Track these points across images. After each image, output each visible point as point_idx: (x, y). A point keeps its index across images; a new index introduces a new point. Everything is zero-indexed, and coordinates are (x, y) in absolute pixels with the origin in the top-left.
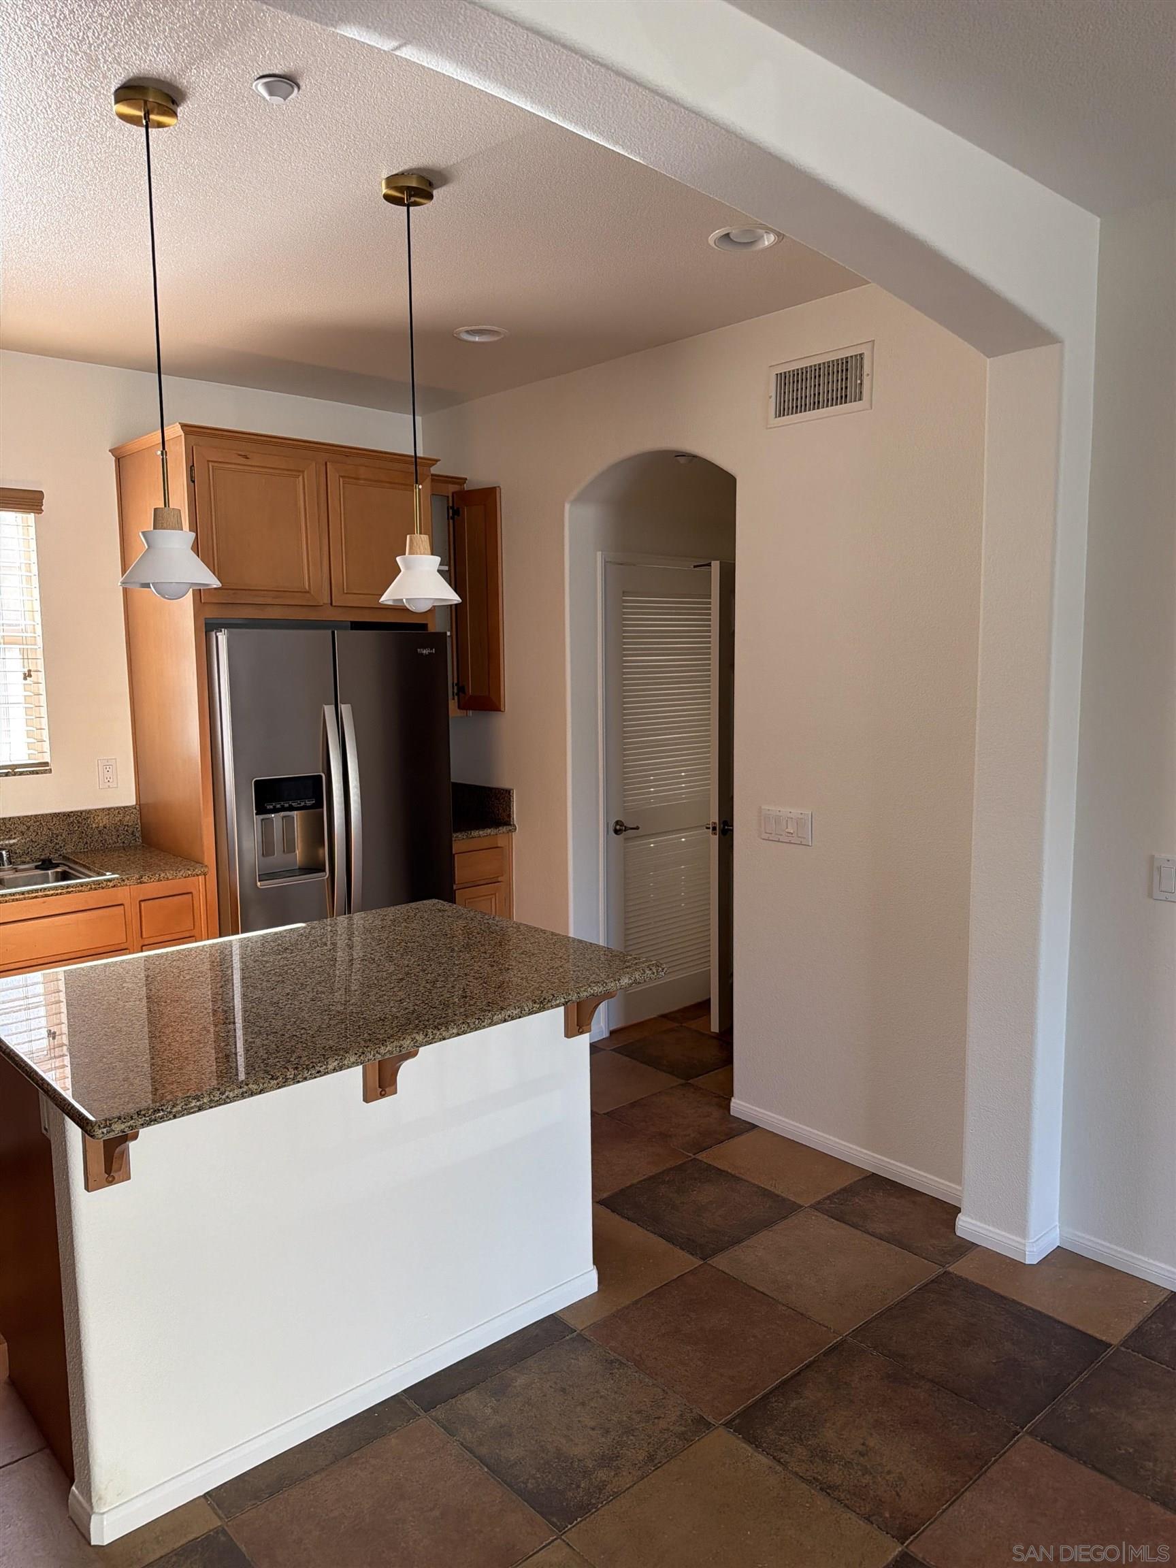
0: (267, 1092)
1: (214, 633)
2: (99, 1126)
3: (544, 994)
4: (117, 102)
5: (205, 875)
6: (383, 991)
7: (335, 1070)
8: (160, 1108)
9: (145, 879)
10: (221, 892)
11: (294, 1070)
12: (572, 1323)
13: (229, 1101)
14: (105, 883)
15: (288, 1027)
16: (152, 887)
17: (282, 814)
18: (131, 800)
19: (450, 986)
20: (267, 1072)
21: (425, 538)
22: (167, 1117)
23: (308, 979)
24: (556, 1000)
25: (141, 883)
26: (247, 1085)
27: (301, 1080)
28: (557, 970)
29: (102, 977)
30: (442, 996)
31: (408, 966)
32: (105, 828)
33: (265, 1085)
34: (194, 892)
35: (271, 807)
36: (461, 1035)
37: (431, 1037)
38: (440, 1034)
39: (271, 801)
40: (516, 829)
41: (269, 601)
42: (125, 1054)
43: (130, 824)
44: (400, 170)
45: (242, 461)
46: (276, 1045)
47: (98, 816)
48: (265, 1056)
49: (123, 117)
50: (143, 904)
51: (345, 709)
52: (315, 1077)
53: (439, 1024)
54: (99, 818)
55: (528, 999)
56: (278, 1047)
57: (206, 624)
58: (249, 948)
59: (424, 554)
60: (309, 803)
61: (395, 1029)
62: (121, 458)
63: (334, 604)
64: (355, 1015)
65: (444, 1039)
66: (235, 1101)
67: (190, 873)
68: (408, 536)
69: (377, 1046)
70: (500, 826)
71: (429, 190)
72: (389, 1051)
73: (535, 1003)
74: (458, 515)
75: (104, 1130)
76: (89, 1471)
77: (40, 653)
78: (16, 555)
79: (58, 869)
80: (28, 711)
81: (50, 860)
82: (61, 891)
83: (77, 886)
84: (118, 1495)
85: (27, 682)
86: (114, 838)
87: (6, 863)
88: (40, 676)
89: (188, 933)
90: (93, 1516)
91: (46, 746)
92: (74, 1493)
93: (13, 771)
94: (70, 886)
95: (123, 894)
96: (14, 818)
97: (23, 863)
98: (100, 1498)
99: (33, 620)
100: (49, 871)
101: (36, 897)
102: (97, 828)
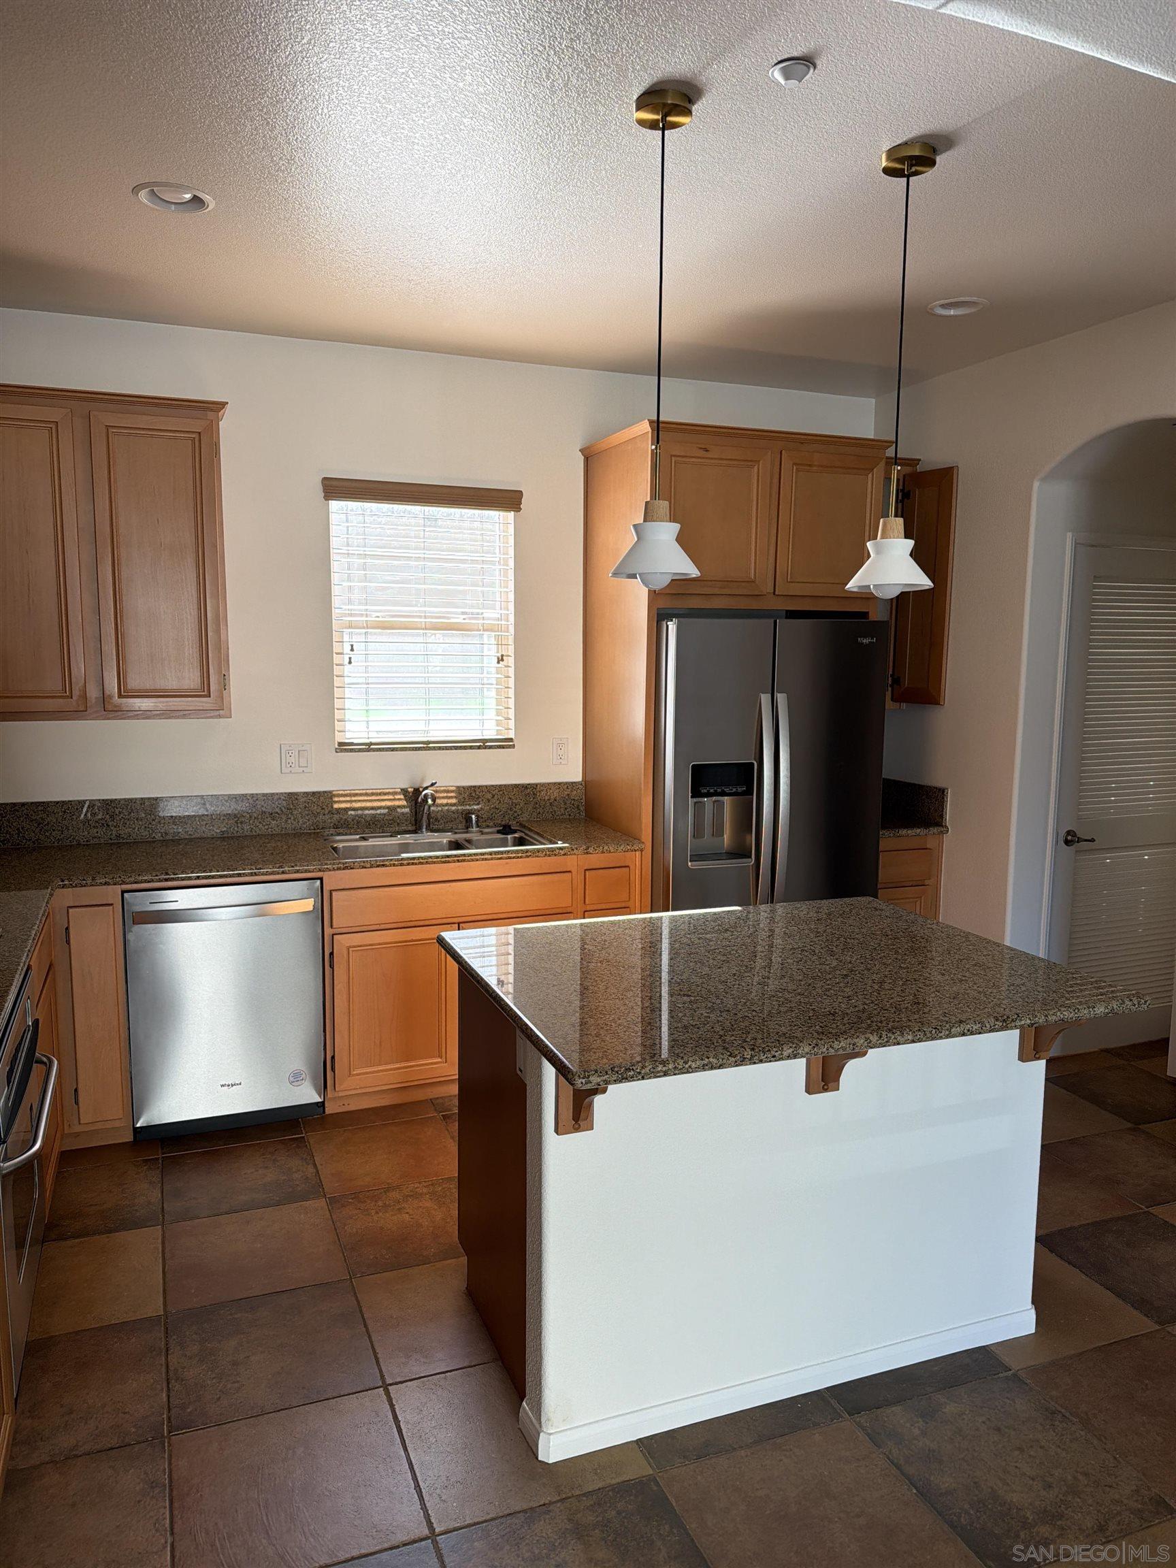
0: (725, 1068)
1: (665, 623)
2: (579, 1076)
3: (1007, 1012)
4: (638, 110)
5: (642, 851)
6: (828, 985)
7: (789, 1057)
8: (631, 1068)
9: (591, 850)
10: (654, 867)
11: (751, 1050)
12: (1006, 1360)
13: (691, 1071)
14: (557, 851)
15: (740, 1007)
16: (596, 858)
17: (714, 798)
18: (578, 777)
19: (899, 989)
20: (725, 1049)
21: (900, 521)
22: (636, 1077)
23: (752, 962)
24: (1021, 1020)
25: (587, 853)
26: (708, 1058)
27: (757, 1061)
28: (1018, 988)
29: (565, 937)
30: (892, 998)
31: (850, 963)
32: (556, 800)
33: (724, 1061)
34: (632, 867)
35: (706, 791)
36: (916, 1042)
37: (886, 1040)
38: (895, 1038)
39: (704, 786)
40: (948, 831)
41: (717, 591)
42: (594, 1011)
43: (576, 799)
44: (905, 139)
45: (702, 453)
46: (730, 1023)
47: (550, 789)
48: (721, 1033)
49: (641, 123)
50: (587, 872)
51: (781, 698)
52: (770, 1061)
53: (893, 1028)
54: (551, 791)
55: (989, 1015)
56: (732, 1025)
57: (658, 614)
58: (692, 925)
59: (898, 537)
60: (740, 790)
61: (847, 1025)
62: (591, 458)
63: (777, 593)
64: (803, 1005)
65: (899, 1044)
66: (697, 1071)
67: (629, 848)
68: (881, 520)
69: (830, 1040)
70: (930, 826)
71: (932, 157)
72: (842, 1047)
73: (997, 1020)
74: (908, 498)
75: (584, 1081)
76: (540, 1391)
77: (511, 641)
78: (497, 551)
79: (516, 835)
80: (498, 692)
81: (509, 826)
82: (520, 855)
83: (533, 851)
84: (564, 1420)
85: (500, 665)
86: (562, 810)
87: (474, 825)
88: (510, 661)
89: (623, 905)
90: (541, 1434)
91: (512, 724)
92: (524, 1408)
93: (483, 744)
94: (527, 851)
95: (572, 862)
96: (482, 786)
97: (488, 827)
98: (549, 1420)
99: (508, 610)
100: (509, 837)
101: (501, 858)
102: (549, 800)
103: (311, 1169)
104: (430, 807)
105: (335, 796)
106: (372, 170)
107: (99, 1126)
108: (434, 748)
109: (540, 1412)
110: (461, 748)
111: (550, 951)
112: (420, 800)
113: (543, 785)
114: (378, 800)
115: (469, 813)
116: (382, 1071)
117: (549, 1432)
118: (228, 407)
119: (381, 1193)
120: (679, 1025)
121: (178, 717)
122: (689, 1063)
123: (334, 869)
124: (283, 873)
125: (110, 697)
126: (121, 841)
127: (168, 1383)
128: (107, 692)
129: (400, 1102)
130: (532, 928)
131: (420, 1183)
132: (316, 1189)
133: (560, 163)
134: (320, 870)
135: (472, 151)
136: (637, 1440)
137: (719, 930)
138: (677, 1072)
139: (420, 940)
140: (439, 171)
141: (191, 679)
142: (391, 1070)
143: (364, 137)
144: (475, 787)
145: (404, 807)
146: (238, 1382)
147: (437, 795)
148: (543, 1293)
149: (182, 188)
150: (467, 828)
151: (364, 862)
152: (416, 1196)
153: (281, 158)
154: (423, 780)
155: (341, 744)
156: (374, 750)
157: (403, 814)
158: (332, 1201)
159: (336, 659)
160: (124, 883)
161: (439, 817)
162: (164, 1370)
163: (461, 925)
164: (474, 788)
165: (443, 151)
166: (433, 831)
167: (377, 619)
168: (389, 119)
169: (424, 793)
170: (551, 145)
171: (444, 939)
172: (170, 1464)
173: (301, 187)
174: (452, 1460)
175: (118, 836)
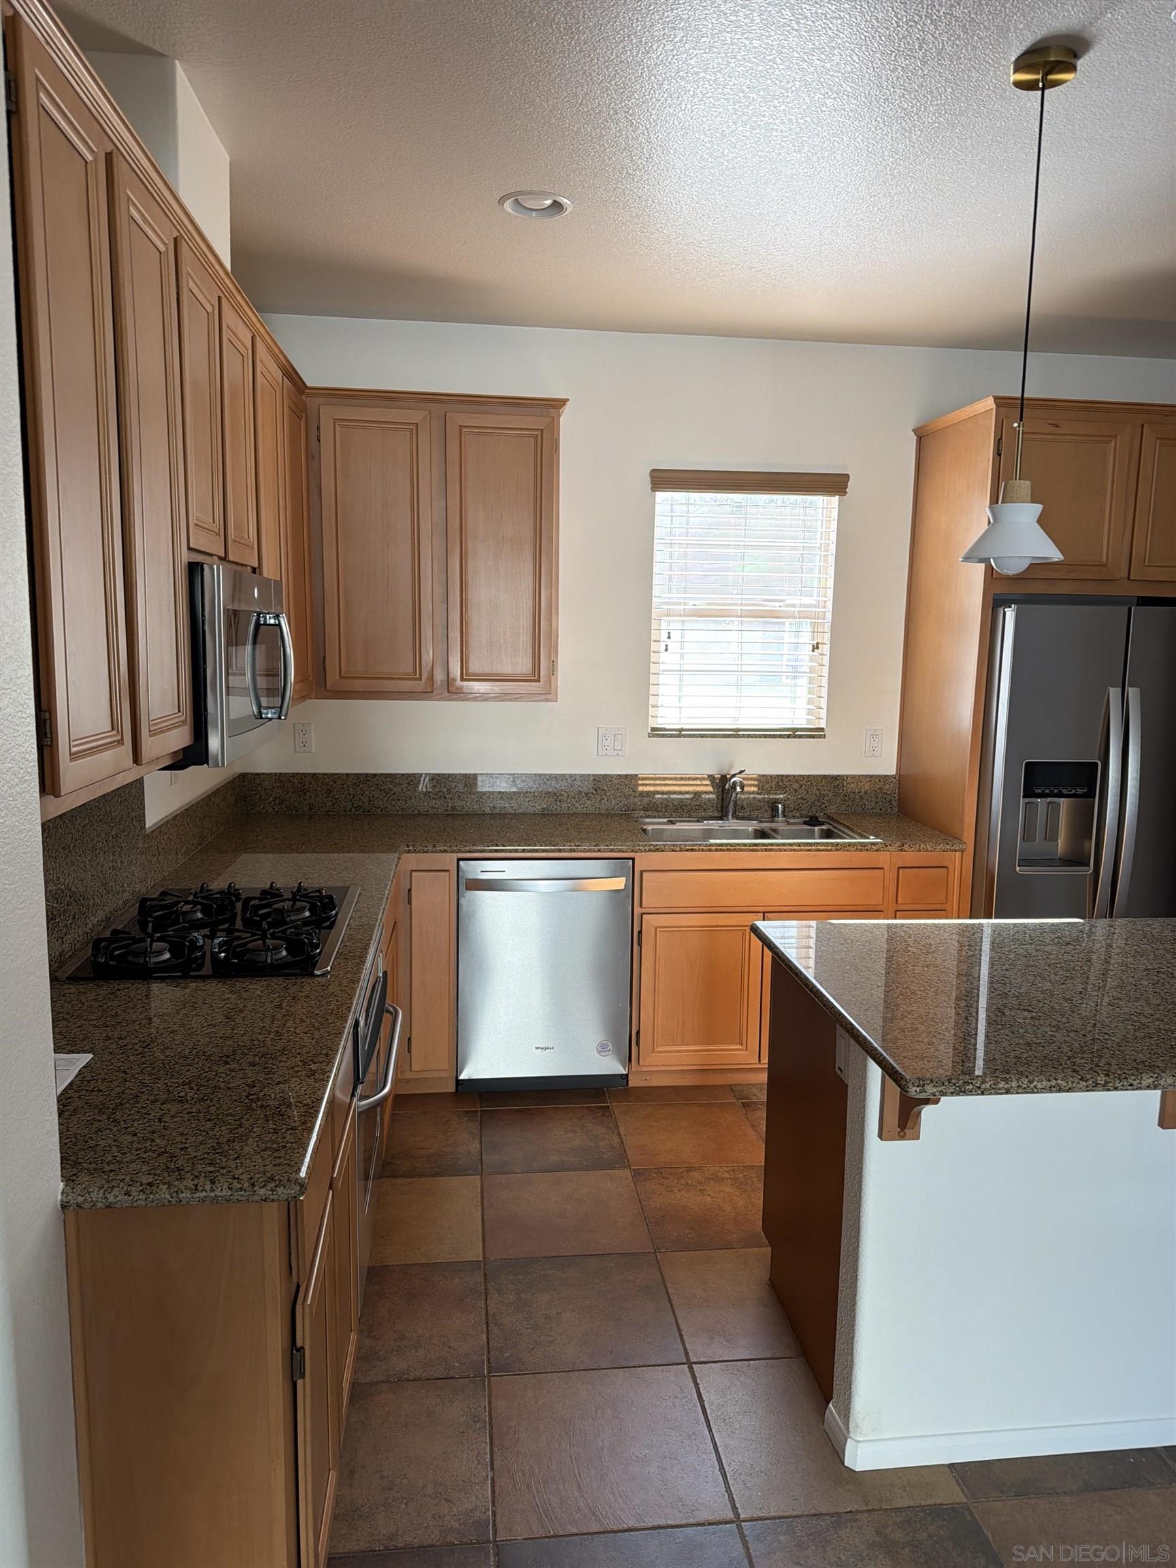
0: (1075, 1092)
1: (1002, 609)
2: (912, 1083)
4: (1016, 69)
5: (962, 851)
8: (970, 1082)
9: (906, 847)
10: (976, 870)
11: (1105, 1076)
13: (1036, 1091)
14: (870, 846)
15: (1089, 1028)
16: (911, 856)
17: (1049, 799)
18: (892, 770)
20: (1074, 1071)
25: (902, 850)
26: (1056, 1080)
32: (866, 793)
33: (1074, 1085)
34: (951, 867)
35: (1040, 791)
39: (1039, 786)
41: (1063, 575)
43: (889, 793)
45: (1052, 429)
46: (1079, 1044)
47: (861, 781)
48: (1070, 1054)
49: (1019, 85)
50: (901, 871)
51: (1133, 693)
56: (1082, 1047)
57: (994, 600)
60: (1080, 791)
62: (923, 437)
63: (1132, 578)
64: (1163, 1031)
66: (1042, 1092)
67: (948, 847)
75: (918, 1089)
76: (850, 1397)
77: (827, 628)
78: (818, 536)
79: (824, 827)
80: (811, 681)
81: (817, 818)
82: (830, 848)
83: (844, 845)
84: (873, 1430)
85: (815, 653)
86: (873, 804)
87: (780, 815)
88: (825, 649)
89: (938, 907)
90: (849, 1440)
91: (823, 713)
92: (831, 1411)
93: (794, 734)
94: (837, 844)
95: (884, 858)
96: (790, 776)
97: (794, 817)
98: (857, 1426)
99: (825, 596)
100: (816, 828)
101: (809, 850)
102: (859, 792)
103: (616, 1138)
104: (737, 794)
105: (639, 779)
106: (727, 161)
107: (427, 1075)
108: (743, 736)
109: (849, 1417)
110: (770, 736)
111: (870, 950)
112: (727, 786)
113: (854, 777)
114: (686, 785)
115: (775, 802)
116: (683, 1051)
117: (857, 1439)
118: (568, 403)
119: (683, 1172)
120: (1021, 1041)
121: (510, 700)
122: (1035, 1083)
123: (645, 851)
124: (599, 851)
125: (454, 680)
126: (456, 812)
127: (487, 1327)
128: (451, 676)
129: (699, 1084)
130: (850, 925)
131: (721, 1167)
132: (620, 1159)
133: (923, 135)
134: (633, 851)
135: (831, 132)
136: (950, 1464)
137: (1059, 943)
138: (1020, 1091)
139: (725, 926)
140: (795, 154)
141: (523, 664)
142: (692, 1051)
143: (724, 128)
144: (782, 776)
145: (711, 793)
146: (550, 1336)
147: (745, 782)
148: (858, 1297)
149: (543, 194)
150: (773, 817)
151: (674, 845)
152: (717, 1179)
153: (640, 158)
154: (731, 767)
155: (653, 729)
156: (685, 736)
157: (709, 800)
158: (637, 1174)
159: (654, 647)
160: (460, 851)
161: (745, 805)
162: (483, 1313)
163: (766, 914)
164: (781, 778)
165: (802, 135)
166: (738, 818)
167: (694, 607)
168: (750, 108)
169: (732, 780)
170: (915, 118)
171: (758, 928)
172: (490, 1403)
173: (656, 183)
174: (756, 1449)
175: (454, 808)
